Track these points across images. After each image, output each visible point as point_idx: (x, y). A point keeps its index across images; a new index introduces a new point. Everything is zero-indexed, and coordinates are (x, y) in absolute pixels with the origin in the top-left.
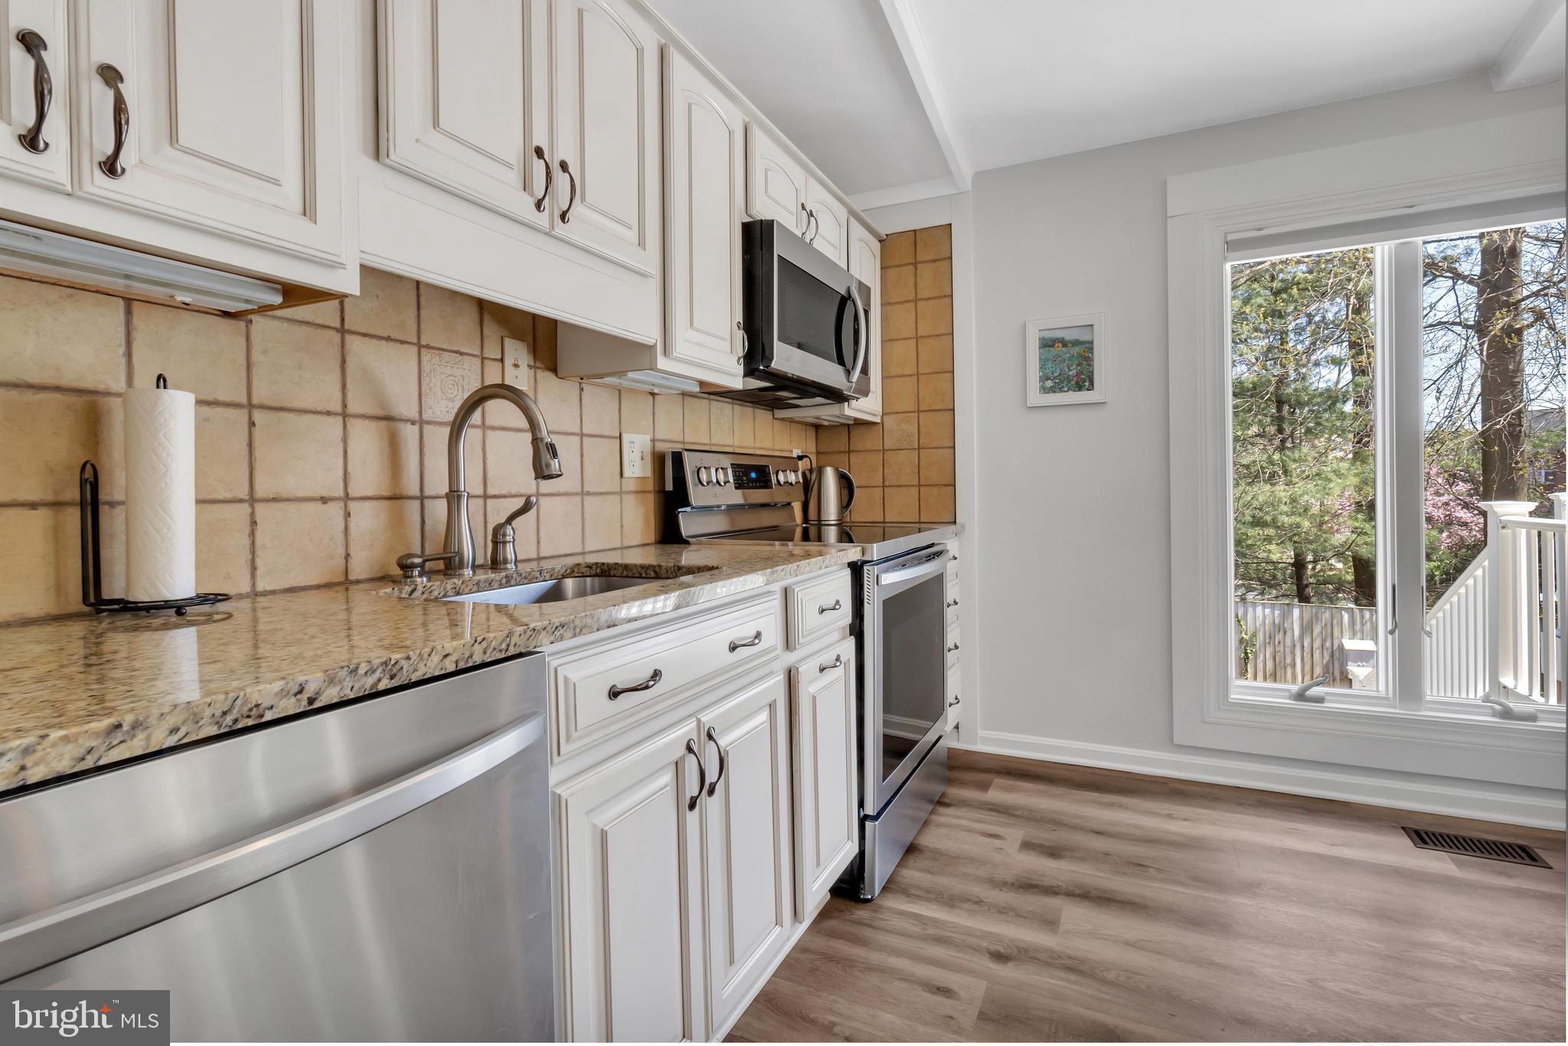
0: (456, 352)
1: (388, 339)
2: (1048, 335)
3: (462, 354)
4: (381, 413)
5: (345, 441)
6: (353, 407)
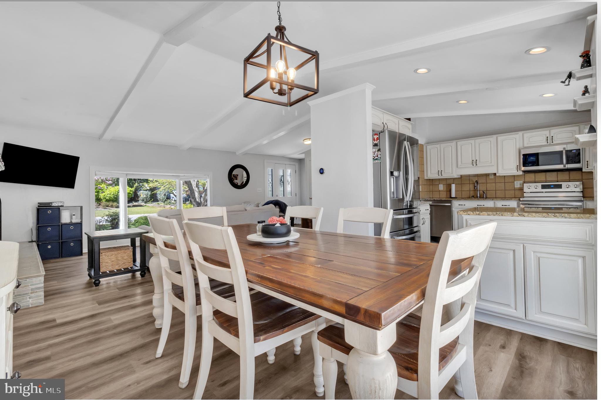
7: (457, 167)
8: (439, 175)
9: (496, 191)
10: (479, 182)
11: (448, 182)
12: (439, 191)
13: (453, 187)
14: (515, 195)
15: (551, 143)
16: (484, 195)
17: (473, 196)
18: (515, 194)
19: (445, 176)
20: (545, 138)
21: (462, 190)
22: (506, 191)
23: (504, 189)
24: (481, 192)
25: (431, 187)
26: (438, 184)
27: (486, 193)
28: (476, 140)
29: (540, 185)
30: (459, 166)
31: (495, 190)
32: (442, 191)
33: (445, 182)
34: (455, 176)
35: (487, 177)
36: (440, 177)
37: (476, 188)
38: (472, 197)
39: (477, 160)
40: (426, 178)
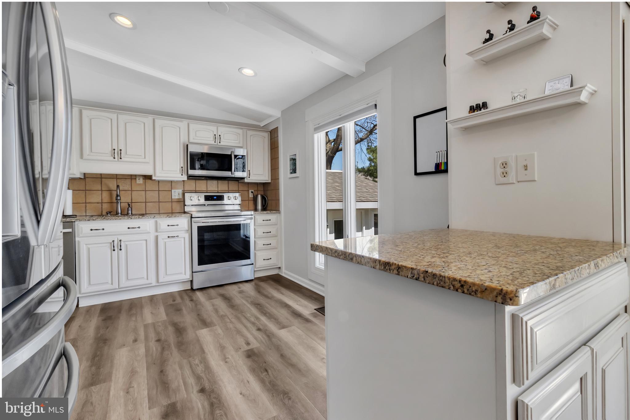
7: (82, 156)
9: (147, 203)
16: (128, 210)
18: (173, 208)
21: (87, 202)
23: (158, 201)
30: (85, 156)
39: (121, 150)
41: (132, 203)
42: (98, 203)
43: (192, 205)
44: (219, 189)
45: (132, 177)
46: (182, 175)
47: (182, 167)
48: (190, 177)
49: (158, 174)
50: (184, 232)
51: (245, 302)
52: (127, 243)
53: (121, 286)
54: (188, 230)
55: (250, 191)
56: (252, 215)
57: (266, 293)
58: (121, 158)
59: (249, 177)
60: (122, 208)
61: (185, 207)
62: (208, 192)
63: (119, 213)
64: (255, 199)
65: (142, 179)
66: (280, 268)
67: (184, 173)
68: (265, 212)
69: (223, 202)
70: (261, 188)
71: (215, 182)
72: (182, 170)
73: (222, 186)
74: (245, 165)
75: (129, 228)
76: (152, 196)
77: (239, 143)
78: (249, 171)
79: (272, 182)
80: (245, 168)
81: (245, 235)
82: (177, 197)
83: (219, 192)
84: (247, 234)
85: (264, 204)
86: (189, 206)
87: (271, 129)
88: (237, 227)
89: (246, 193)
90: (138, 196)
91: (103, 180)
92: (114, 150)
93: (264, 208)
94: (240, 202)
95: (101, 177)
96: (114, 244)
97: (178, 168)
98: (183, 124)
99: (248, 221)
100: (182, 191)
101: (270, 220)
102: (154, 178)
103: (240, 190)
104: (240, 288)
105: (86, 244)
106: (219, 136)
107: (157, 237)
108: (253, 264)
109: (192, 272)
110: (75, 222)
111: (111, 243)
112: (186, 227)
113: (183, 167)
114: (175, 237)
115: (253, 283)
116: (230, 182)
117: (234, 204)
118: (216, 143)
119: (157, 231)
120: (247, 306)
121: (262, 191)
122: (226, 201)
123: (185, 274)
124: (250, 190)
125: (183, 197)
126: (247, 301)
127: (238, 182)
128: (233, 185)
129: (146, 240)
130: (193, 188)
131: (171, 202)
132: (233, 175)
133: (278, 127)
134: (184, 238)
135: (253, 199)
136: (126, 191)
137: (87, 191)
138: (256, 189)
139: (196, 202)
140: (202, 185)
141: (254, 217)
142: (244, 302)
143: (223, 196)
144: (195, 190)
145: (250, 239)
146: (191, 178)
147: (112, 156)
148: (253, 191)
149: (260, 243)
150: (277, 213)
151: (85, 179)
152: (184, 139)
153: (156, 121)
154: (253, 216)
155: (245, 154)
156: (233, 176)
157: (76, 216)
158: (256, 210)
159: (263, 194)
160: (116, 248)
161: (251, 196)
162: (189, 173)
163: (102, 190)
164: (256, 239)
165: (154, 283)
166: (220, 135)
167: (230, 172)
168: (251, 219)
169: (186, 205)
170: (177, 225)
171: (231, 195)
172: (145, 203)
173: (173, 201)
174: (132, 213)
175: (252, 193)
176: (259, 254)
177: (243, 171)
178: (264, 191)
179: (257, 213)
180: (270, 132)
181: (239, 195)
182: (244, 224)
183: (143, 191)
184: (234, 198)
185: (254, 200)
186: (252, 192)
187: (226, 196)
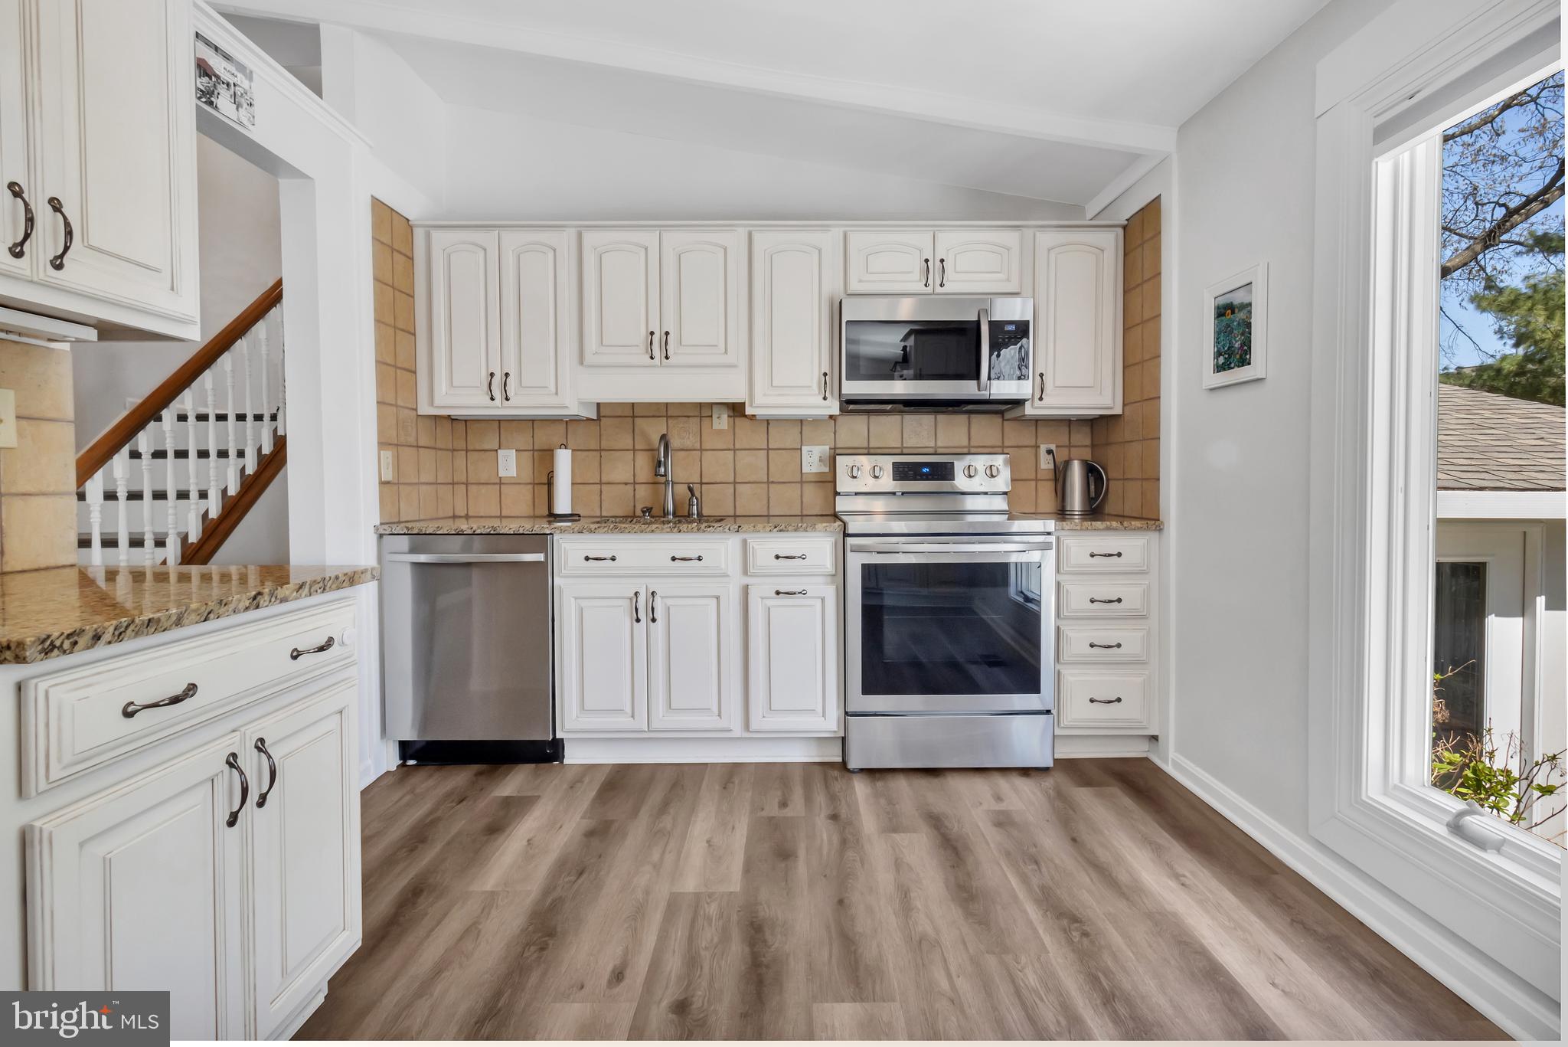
0: (685, 416)
1: (653, 416)
2: (1222, 301)
3: (688, 417)
4: (647, 448)
5: (634, 460)
6: (637, 447)
8: (492, 399)
10: (675, 443)
11: (542, 438)
12: (500, 483)
13: (564, 460)
14: (802, 502)
15: (939, 289)
16: (690, 505)
17: (649, 510)
19: (523, 403)
20: (917, 265)
21: (604, 480)
22: (772, 486)
24: (682, 490)
25: (460, 459)
26: (497, 447)
27: (697, 494)
28: (666, 236)
29: (887, 463)
30: (589, 358)
31: (731, 480)
32: (514, 483)
33: (523, 440)
34: (573, 408)
35: (706, 421)
36: (498, 409)
37: (662, 470)
38: (644, 512)
39: (667, 333)
40: (425, 409)
41: (703, 486)
42: (626, 484)
43: (856, 494)
44: (939, 444)
45: (703, 411)
46: (825, 398)
47: (825, 374)
48: (850, 405)
49: (759, 399)
50: (821, 579)
51: (1014, 885)
52: (670, 602)
53: (654, 725)
54: (834, 575)
55: (1043, 448)
56: (1049, 534)
57: (1103, 855)
58: (667, 358)
59: (1041, 399)
60: (677, 498)
61: (838, 497)
62: (905, 451)
63: (668, 514)
64: (1060, 476)
65: (726, 416)
66: (1155, 738)
67: (832, 393)
68: (1098, 524)
69: (953, 486)
70: (1082, 438)
71: (926, 420)
72: (825, 383)
73: (950, 431)
74: (1027, 354)
75: (674, 559)
76: (752, 464)
77: (1008, 280)
78: (1041, 375)
79: (1127, 413)
80: (1027, 367)
81: (1022, 592)
82: (814, 469)
83: (940, 451)
84: (1032, 590)
85: (1093, 494)
86: (847, 494)
87: (1128, 217)
88: (995, 574)
89: (1029, 453)
90: (717, 466)
91: (638, 421)
92: (652, 333)
93: (1095, 511)
94: (1007, 485)
95: (632, 413)
96: (637, 601)
97: (813, 379)
98: (829, 238)
99: (1035, 556)
100: (830, 449)
101: (1119, 555)
102: (749, 411)
103: (1007, 443)
104: (999, 798)
105: (576, 598)
106: (938, 263)
107: (746, 590)
108: (1048, 712)
109: (846, 713)
110: (551, 534)
111: (631, 599)
112: (829, 566)
113: (827, 372)
114: (795, 594)
115: (1048, 782)
116: (976, 419)
117: (986, 493)
118: (929, 289)
119: (745, 572)
120: (1025, 912)
121: (1086, 446)
122: (961, 482)
123: (824, 715)
124: (1042, 446)
125: (832, 468)
126: (1024, 879)
127: (1003, 417)
128: (985, 428)
129: (718, 598)
130: (861, 442)
131: (798, 482)
132: (983, 392)
133: (1159, 197)
134: (823, 600)
135: (1051, 476)
136: (688, 452)
137: (603, 453)
138: (1065, 440)
139: (867, 483)
140: (887, 428)
141: (1058, 539)
142: (1014, 881)
143: (952, 464)
144: (866, 445)
145: (1040, 606)
146: (851, 407)
147: (647, 352)
148: (1053, 447)
149: (1078, 639)
150: (1148, 528)
151: (600, 421)
152: (833, 285)
153: (756, 236)
154: (1052, 539)
155: (1029, 317)
156: (984, 395)
157: (579, 516)
158: (1062, 513)
159: (1088, 457)
160: (642, 615)
161: (1046, 463)
162: (843, 393)
163: (634, 450)
164: (1060, 623)
165: (738, 731)
166: (942, 261)
167: (975, 381)
168: (1046, 547)
169: (839, 494)
170: (803, 557)
171: (980, 462)
172: (732, 486)
173: (804, 480)
174: (700, 514)
175: (1051, 456)
176: (1070, 675)
177: (1019, 378)
178: (1093, 446)
179: (1068, 528)
180: (1125, 228)
181: (1006, 462)
182: (1021, 563)
183: (729, 450)
184: (988, 472)
185: (1056, 480)
186: (1050, 452)
187: (959, 466)
